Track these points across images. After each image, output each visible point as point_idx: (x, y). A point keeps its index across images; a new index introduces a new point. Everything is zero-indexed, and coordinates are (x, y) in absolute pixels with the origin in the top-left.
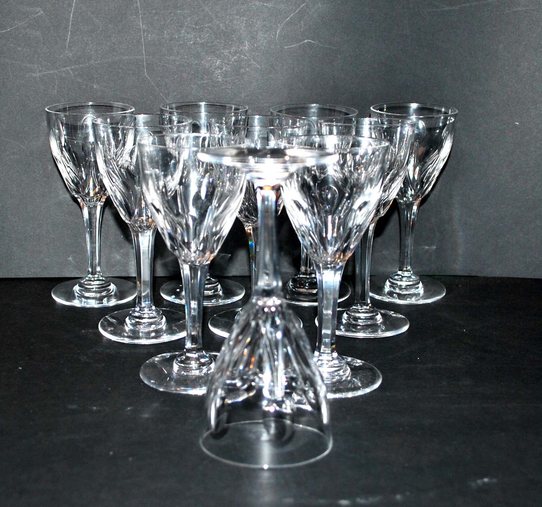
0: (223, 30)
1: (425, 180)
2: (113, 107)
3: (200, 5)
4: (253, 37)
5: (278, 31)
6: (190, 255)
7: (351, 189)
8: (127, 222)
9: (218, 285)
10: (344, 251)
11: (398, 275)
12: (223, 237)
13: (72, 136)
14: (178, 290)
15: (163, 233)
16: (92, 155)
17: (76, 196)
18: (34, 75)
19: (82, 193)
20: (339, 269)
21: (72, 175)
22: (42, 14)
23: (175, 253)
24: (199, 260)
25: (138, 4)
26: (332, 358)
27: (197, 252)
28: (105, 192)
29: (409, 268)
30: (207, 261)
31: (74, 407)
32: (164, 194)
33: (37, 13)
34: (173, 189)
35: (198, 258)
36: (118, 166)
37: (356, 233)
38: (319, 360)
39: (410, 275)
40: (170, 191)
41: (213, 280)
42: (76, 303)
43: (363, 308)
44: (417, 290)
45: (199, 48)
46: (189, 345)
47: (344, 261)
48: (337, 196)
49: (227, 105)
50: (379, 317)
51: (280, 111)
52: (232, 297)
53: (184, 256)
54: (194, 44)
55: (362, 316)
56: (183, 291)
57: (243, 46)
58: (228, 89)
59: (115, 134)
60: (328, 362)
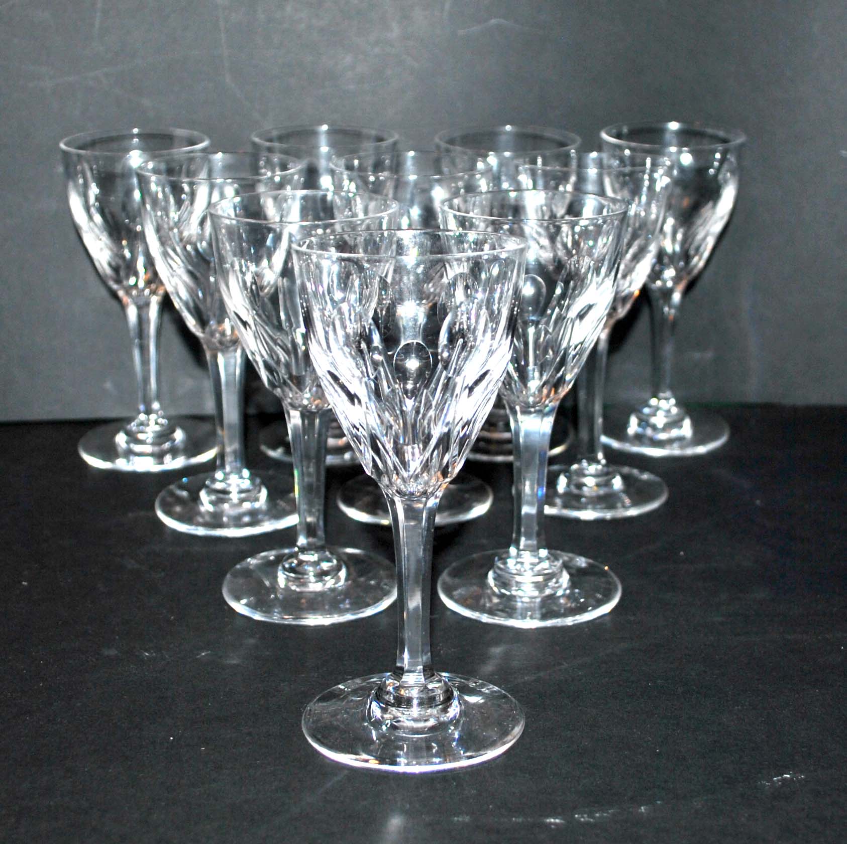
1: (692, 252)
2: (173, 136)
4: (405, 15)
5: (447, 4)
6: (302, 396)
7: (566, 282)
8: (198, 334)
10: (558, 384)
11: (650, 405)
17: (115, 287)
19: (125, 283)
20: (548, 414)
23: (275, 392)
26: (539, 558)
27: (313, 391)
28: (159, 283)
29: (668, 393)
31: (113, 652)
32: (255, 295)
34: (271, 284)
35: (314, 400)
36: (181, 240)
37: (574, 357)
38: (517, 563)
40: (265, 289)
42: (121, 464)
43: (591, 467)
44: (681, 430)
46: (302, 541)
47: (557, 400)
48: (544, 290)
50: (617, 483)
51: (451, 142)
53: (291, 398)
55: (589, 480)
60: (532, 566)
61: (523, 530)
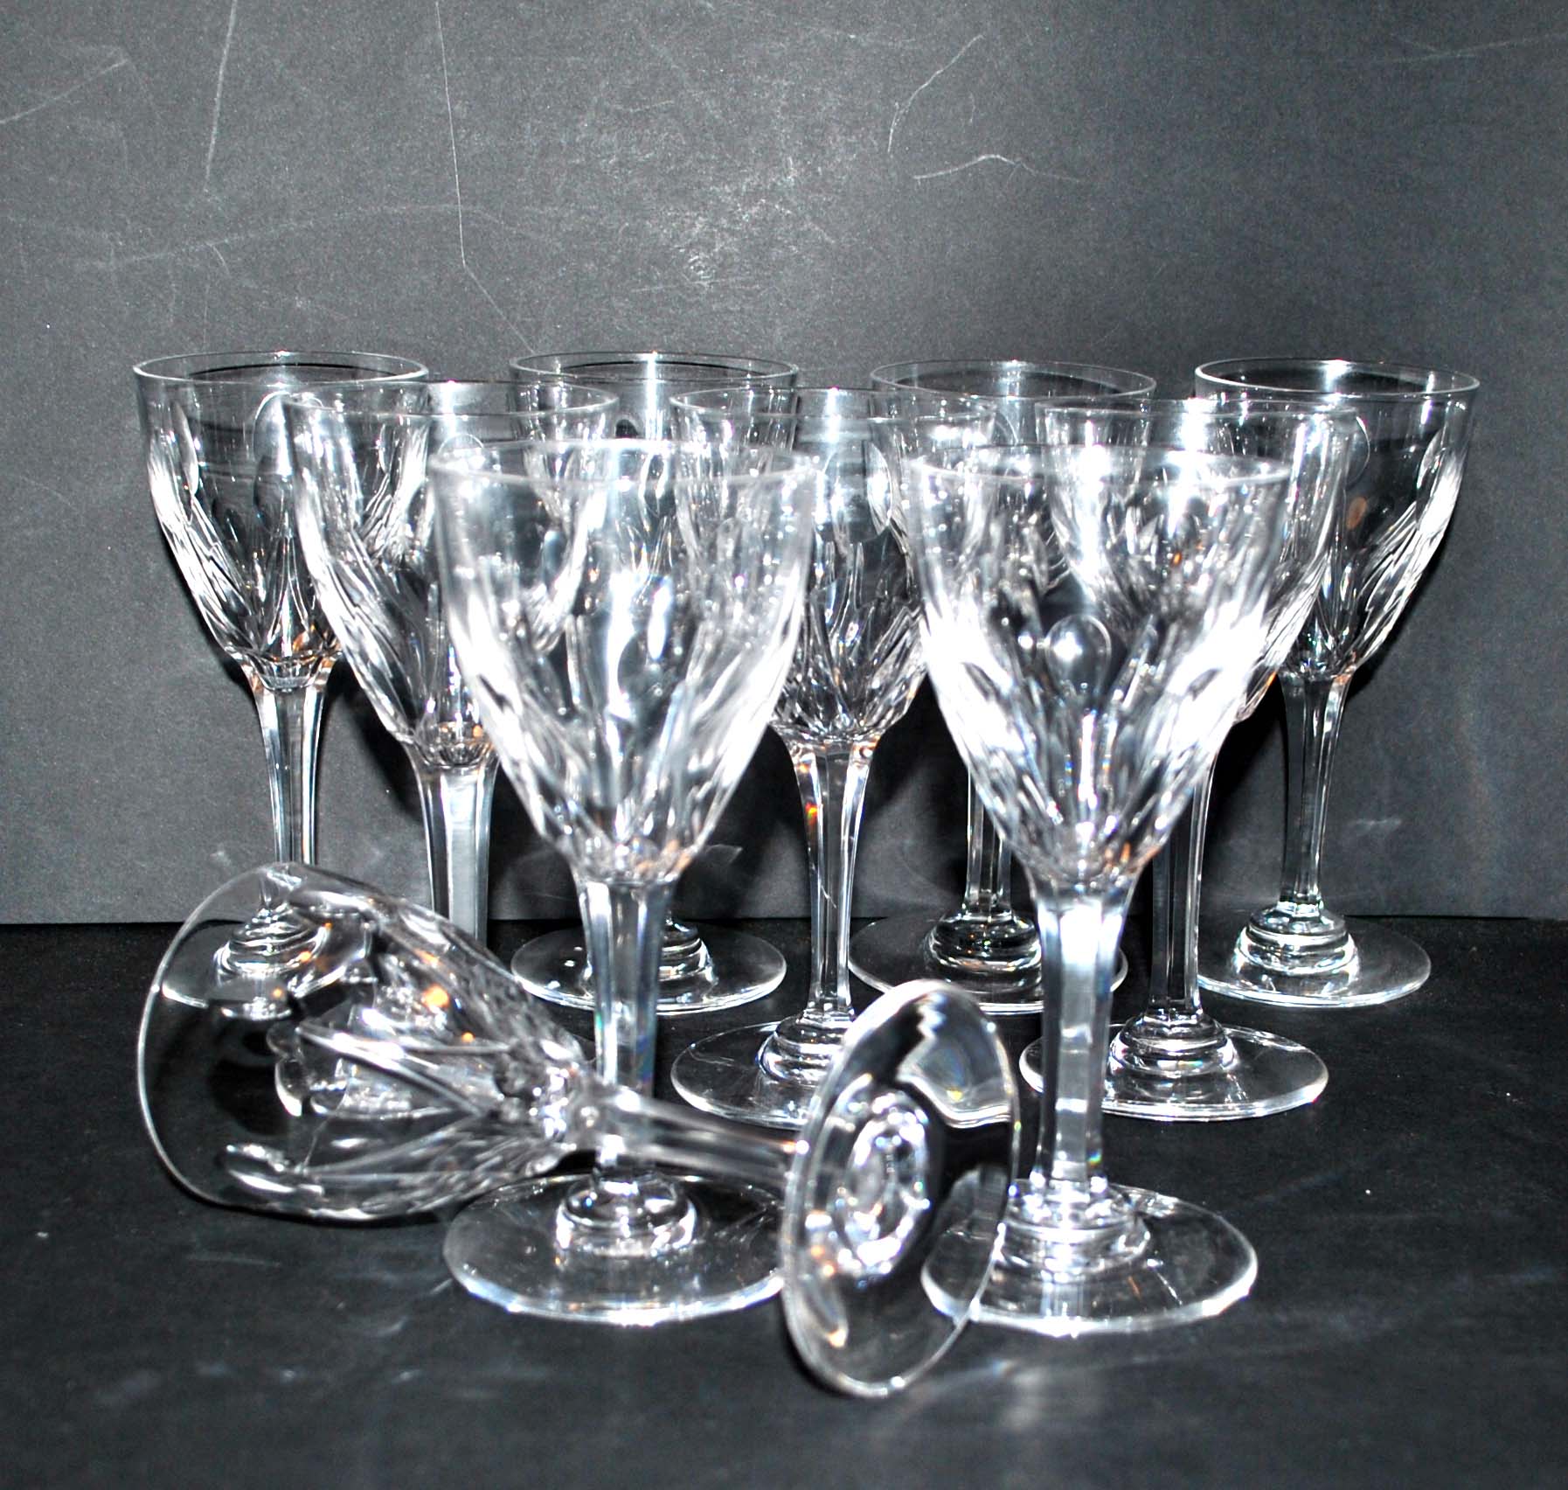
0: (716, 122)
1: (1369, 610)
2: (357, 368)
3: (639, 40)
4: (811, 143)
5: (894, 124)
6: (612, 852)
7: (1162, 627)
8: (400, 737)
9: (699, 946)
10: (1133, 839)
11: (1278, 914)
12: (724, 791)
13: (224, 462)
14: (570, 964)
15: (519, 778)
16: (286, 524)
17: (237, 656)
18: (101, 265)
19: (255, 647)
20: (1115, 899)
21: (225, 587)
22: (125, 67)
23: (559, 846)
24: (642, 867)
25: (440, 36)
26: (1092, 1195)
27: (636, 844)
28: (329, 643)
29: (1314, 891)
30: (669, 871)
31: (217, 1370)
32: (522, 646)
33: (112, 61)
34: (553, 629)
35: (638, 862)
36: (371, 555)
38: (1045, 1203)
39: (1317, 914)
40: (541, 636)
41: (683, 929)
43: (1176, 1023)
44: (1339, 963)
45: (635, 181)
47: (1133, 870)
48: (1105, 650)
49: (730, 363)
50: (1228, 1054)
52: (745, 986)
53: (591, 857)
54: (620, 164)
55: (1173, 1047)
56: (586, 966)
57: (780, 172)
58: (731, 312)
59: (364, 454)
60: (1075, 1211)
61: (1059, 1137)
